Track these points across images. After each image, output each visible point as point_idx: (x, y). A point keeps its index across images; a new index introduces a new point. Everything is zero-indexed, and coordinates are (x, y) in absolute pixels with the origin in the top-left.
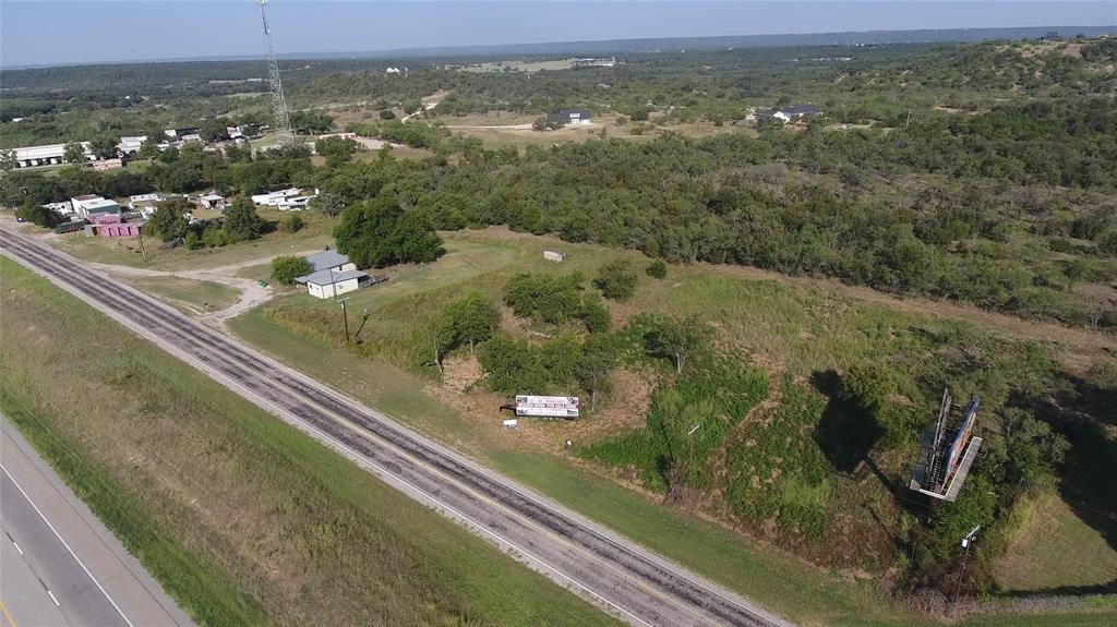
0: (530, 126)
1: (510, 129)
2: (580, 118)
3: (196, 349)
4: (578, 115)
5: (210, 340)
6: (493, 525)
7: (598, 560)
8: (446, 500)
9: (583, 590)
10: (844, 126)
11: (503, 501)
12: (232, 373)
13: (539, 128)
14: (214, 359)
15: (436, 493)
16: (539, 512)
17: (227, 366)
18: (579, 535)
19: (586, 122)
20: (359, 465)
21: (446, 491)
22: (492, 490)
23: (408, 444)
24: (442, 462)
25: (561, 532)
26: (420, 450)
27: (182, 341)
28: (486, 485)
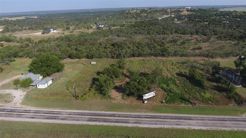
0: (41, 33)
1: (34, 34)
2: (54, 30)
3: (24, 116)
4: (53, 29)
5: (25, 111)
6: (177, 125)
7: (203, 121)
8: (161, 124)
9: (210, 128)
10: (115, 27)
11: (170, 119)
12: (50, 118)
13: (43, 33)
14: (36, 116)
15: (156, 124)
16: (180, 118)
17: (45, 117)
18: (193, 118)
19: (55, 31)
20: (129, 126)
21: (157, 123)
22: (165, 118)
23: (132, 116)
24: (146, 116)
25: (190, 119)
26: (137, 116)
27: (14, 115)
28: (163, 117)
